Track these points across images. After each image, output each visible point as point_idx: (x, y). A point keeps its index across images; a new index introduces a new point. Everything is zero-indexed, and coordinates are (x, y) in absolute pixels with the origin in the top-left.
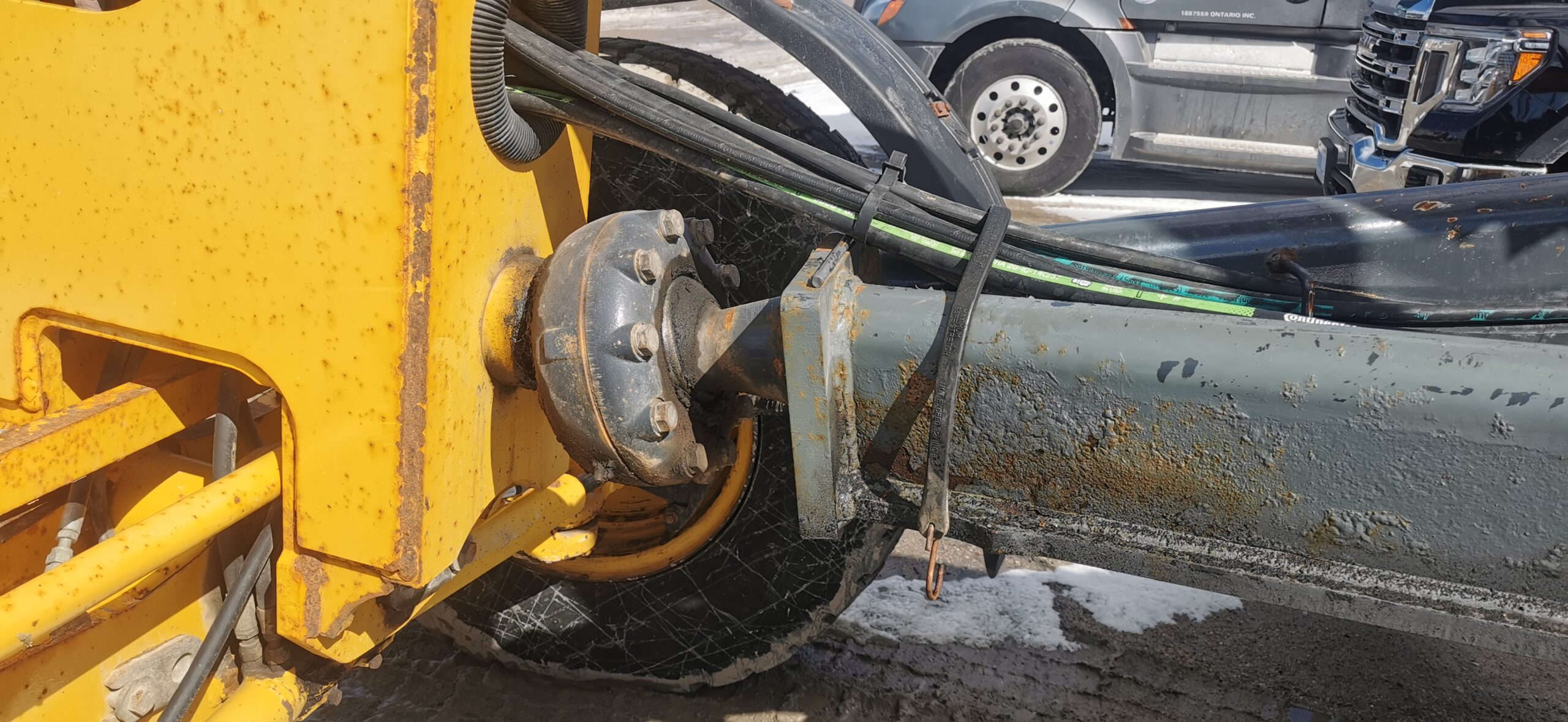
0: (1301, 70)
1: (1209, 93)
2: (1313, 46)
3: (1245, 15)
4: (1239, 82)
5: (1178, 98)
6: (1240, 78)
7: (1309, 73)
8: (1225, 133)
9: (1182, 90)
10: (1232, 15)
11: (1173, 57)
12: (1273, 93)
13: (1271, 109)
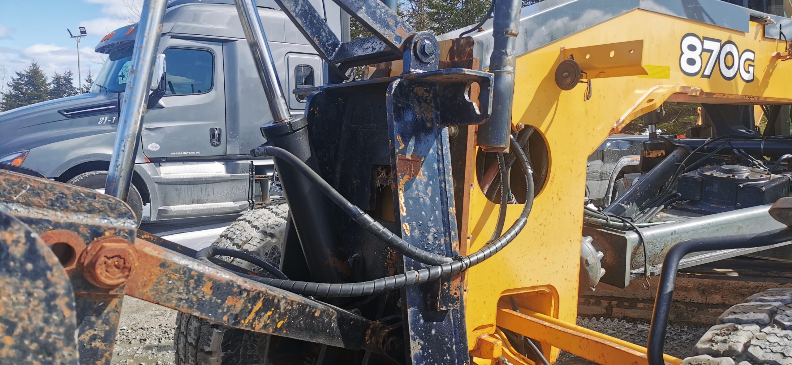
0: (221, 172)
1: (189, 186)
2: (223, 163)
3: (197, 153)
4: (202, 180)
5: (177, 190)
6: (202, 178)
7: (224, 173)
8: (198, 202)
9: (178, 186)
10: (192, 153)
11: (169, 173)
12: (215, 183)
13: (215, 189)
